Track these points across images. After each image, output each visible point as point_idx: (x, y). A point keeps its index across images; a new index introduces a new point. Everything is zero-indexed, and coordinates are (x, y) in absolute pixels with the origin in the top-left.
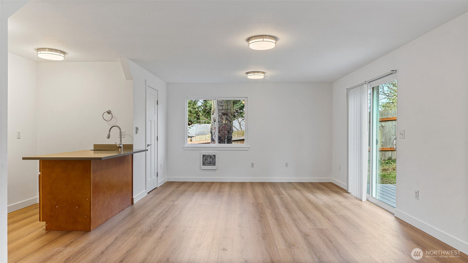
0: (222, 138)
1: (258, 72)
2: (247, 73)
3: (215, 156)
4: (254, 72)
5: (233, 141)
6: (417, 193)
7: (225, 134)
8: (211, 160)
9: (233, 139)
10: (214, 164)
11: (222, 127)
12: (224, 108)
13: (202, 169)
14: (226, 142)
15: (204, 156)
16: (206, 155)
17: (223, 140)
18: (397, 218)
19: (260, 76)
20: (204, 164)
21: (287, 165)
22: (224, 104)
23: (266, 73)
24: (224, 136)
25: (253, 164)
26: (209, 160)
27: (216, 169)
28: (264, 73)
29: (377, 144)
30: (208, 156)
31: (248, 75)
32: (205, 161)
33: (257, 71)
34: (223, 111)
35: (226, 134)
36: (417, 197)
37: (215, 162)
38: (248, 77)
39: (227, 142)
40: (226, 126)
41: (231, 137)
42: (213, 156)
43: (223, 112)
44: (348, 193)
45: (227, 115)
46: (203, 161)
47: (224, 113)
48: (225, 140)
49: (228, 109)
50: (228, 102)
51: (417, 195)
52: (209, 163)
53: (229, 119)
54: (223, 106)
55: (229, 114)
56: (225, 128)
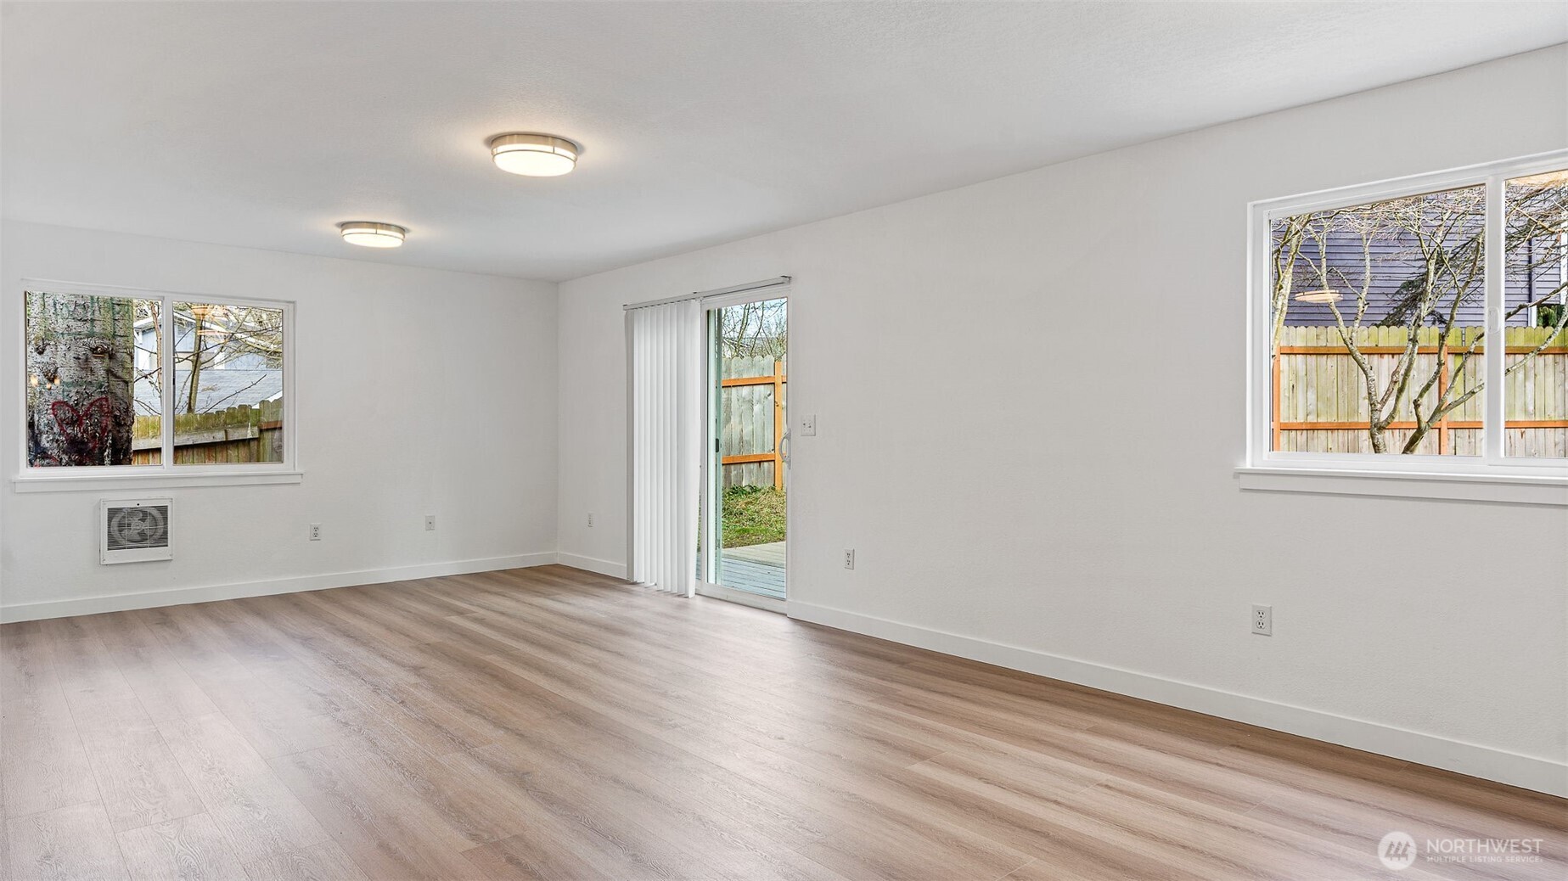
0: (91, 445)
1: (387, 226)
2: (344, 225)
3: (163, 510)
4: (373, 225)
5: (138, 452)
6: (851, 555)
7: (104, 430)
8: (146, 526)
9: (137, 444)
10: (162, 540)
11: (92, 404)
12: (97, 330)
13: (106, 563)
14: (107, 461)
15: (113, 512)
16: (121, 509)
17: (97, 451)
18: (795, 621)
19: (388, 241)
20: (113, 544)
21: (430, 524)
22: (97, 313)
23: (409, 231)
24: (101, 439)
25: (316, 529)
26: (137, 526)
27: (170, 558)
28: (402, 230)
29: (717, 450)
30: (133, 512)
31: (346, 231)
32: (120, 531)
33: (382, 224)
34: (93, 343)
35: (110, 427)
36: (851, 563)
37: (165, 533)
38: (348, 239)
39: (111, 461)
40: (107, 400)
41: (129, 441)
42: (155, 513)
43: (93, 345)
44: (635, 584)
45: (112, 357)
46: (109, 532)
47: (97, 348)
48: (106, 454)
49: (114, 336)
50: (117, 308)
51: (851, 560)
52: (138, 538)
53: (120, 374)
54: (92, 320)
55: (118, 355)
56: (101, 405)
